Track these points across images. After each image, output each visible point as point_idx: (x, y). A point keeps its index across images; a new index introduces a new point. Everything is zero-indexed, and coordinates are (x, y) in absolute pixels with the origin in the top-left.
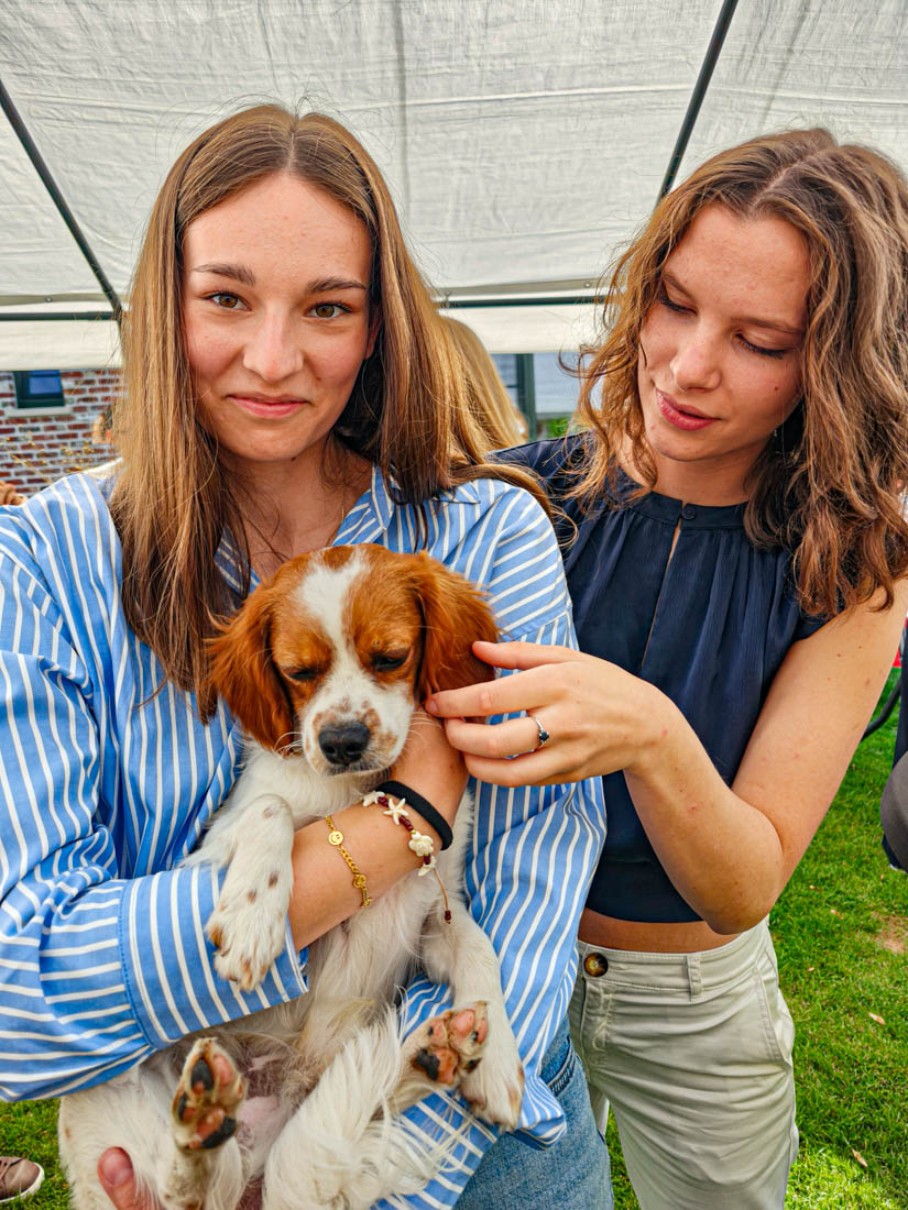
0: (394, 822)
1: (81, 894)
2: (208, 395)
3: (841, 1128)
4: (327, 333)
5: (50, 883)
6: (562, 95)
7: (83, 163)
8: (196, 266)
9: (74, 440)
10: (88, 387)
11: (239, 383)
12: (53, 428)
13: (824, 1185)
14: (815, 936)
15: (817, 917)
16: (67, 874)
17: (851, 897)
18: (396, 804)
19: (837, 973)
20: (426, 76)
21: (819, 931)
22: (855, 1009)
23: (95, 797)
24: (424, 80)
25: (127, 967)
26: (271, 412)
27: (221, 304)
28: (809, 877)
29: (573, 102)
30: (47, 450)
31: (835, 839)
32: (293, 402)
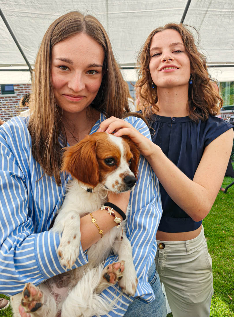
0: (110, 215)
1: (24, 240)
2: (57, 94)
3: (225, 290)
4: (92, 79)
5: (16, 237)
6: (149, 11)
7: (21, 28)
8: (56, 58)
9: (17, 103)
10: (21, 89)
11: (66, 91)
12: (11, 100)
13: (221, 305)
14: (219, 238)
15: (219, 233)
16: (20, 234)
17: (228, 228)
18: (110, 210)
19: (224, 248)
20: (114, 5)
21: (220, 237)
22: (229, 258)
23: (27, 210)
24: (113, 7)
25: (37, 261)
26: (75, 100)
27: (62, 69)
28: (217, 222)
29: (152, 13)
30: (10, 106)
31: (224, 212)
32: (81, 97)
